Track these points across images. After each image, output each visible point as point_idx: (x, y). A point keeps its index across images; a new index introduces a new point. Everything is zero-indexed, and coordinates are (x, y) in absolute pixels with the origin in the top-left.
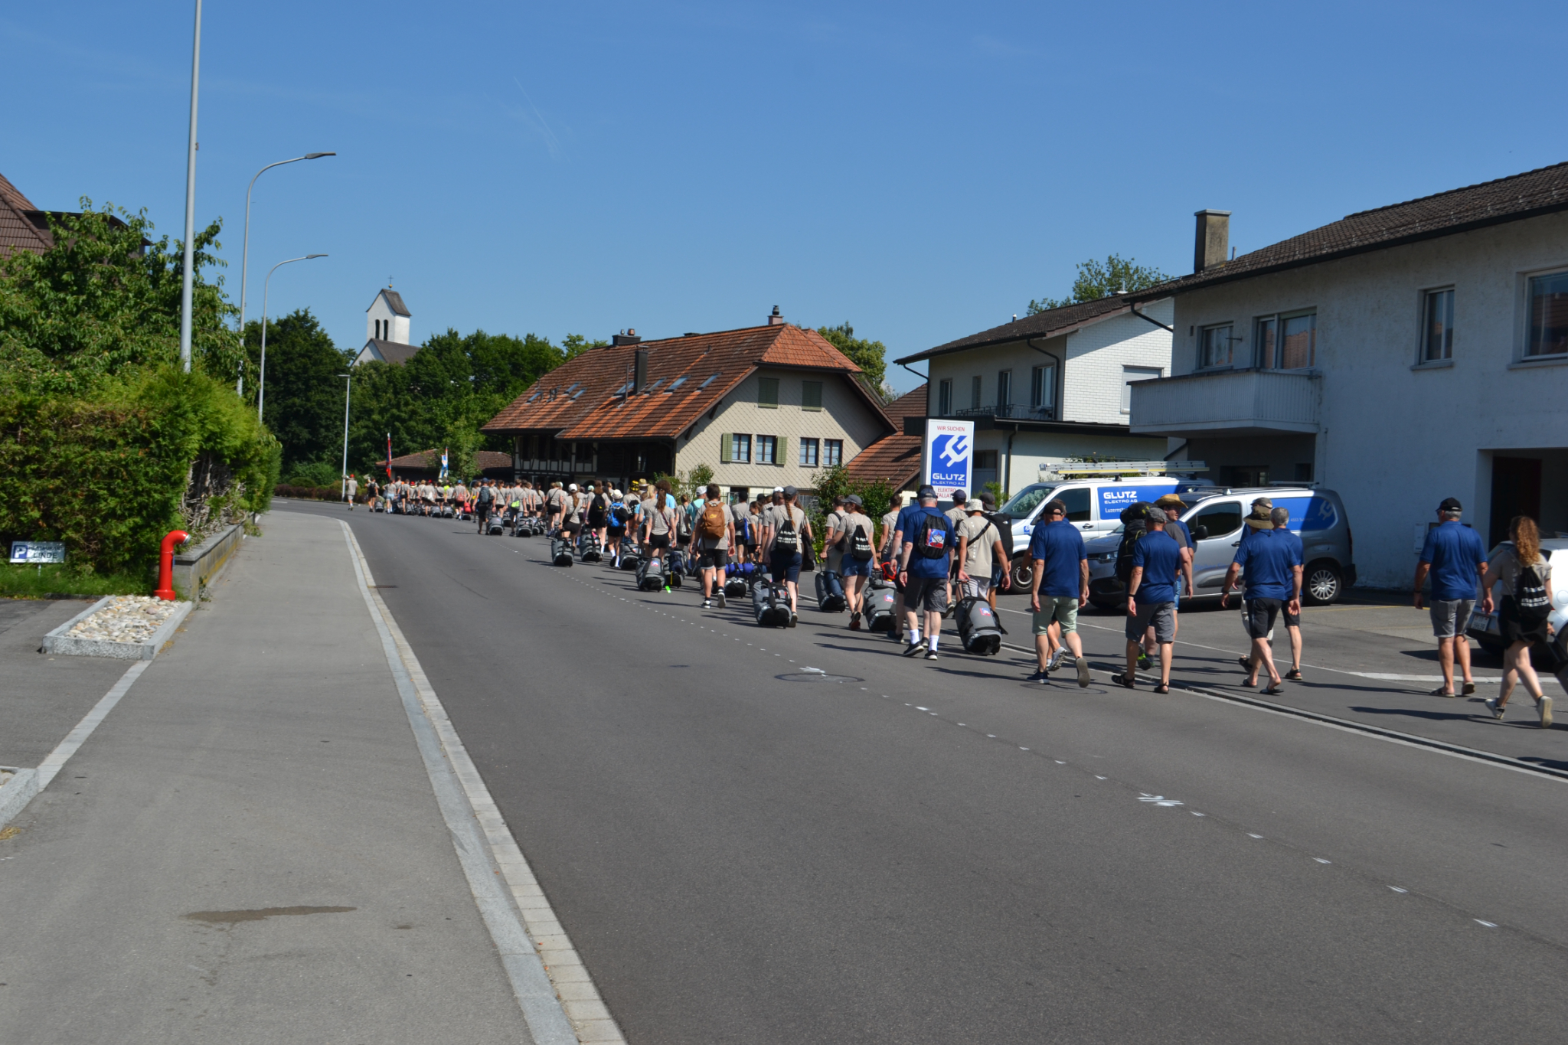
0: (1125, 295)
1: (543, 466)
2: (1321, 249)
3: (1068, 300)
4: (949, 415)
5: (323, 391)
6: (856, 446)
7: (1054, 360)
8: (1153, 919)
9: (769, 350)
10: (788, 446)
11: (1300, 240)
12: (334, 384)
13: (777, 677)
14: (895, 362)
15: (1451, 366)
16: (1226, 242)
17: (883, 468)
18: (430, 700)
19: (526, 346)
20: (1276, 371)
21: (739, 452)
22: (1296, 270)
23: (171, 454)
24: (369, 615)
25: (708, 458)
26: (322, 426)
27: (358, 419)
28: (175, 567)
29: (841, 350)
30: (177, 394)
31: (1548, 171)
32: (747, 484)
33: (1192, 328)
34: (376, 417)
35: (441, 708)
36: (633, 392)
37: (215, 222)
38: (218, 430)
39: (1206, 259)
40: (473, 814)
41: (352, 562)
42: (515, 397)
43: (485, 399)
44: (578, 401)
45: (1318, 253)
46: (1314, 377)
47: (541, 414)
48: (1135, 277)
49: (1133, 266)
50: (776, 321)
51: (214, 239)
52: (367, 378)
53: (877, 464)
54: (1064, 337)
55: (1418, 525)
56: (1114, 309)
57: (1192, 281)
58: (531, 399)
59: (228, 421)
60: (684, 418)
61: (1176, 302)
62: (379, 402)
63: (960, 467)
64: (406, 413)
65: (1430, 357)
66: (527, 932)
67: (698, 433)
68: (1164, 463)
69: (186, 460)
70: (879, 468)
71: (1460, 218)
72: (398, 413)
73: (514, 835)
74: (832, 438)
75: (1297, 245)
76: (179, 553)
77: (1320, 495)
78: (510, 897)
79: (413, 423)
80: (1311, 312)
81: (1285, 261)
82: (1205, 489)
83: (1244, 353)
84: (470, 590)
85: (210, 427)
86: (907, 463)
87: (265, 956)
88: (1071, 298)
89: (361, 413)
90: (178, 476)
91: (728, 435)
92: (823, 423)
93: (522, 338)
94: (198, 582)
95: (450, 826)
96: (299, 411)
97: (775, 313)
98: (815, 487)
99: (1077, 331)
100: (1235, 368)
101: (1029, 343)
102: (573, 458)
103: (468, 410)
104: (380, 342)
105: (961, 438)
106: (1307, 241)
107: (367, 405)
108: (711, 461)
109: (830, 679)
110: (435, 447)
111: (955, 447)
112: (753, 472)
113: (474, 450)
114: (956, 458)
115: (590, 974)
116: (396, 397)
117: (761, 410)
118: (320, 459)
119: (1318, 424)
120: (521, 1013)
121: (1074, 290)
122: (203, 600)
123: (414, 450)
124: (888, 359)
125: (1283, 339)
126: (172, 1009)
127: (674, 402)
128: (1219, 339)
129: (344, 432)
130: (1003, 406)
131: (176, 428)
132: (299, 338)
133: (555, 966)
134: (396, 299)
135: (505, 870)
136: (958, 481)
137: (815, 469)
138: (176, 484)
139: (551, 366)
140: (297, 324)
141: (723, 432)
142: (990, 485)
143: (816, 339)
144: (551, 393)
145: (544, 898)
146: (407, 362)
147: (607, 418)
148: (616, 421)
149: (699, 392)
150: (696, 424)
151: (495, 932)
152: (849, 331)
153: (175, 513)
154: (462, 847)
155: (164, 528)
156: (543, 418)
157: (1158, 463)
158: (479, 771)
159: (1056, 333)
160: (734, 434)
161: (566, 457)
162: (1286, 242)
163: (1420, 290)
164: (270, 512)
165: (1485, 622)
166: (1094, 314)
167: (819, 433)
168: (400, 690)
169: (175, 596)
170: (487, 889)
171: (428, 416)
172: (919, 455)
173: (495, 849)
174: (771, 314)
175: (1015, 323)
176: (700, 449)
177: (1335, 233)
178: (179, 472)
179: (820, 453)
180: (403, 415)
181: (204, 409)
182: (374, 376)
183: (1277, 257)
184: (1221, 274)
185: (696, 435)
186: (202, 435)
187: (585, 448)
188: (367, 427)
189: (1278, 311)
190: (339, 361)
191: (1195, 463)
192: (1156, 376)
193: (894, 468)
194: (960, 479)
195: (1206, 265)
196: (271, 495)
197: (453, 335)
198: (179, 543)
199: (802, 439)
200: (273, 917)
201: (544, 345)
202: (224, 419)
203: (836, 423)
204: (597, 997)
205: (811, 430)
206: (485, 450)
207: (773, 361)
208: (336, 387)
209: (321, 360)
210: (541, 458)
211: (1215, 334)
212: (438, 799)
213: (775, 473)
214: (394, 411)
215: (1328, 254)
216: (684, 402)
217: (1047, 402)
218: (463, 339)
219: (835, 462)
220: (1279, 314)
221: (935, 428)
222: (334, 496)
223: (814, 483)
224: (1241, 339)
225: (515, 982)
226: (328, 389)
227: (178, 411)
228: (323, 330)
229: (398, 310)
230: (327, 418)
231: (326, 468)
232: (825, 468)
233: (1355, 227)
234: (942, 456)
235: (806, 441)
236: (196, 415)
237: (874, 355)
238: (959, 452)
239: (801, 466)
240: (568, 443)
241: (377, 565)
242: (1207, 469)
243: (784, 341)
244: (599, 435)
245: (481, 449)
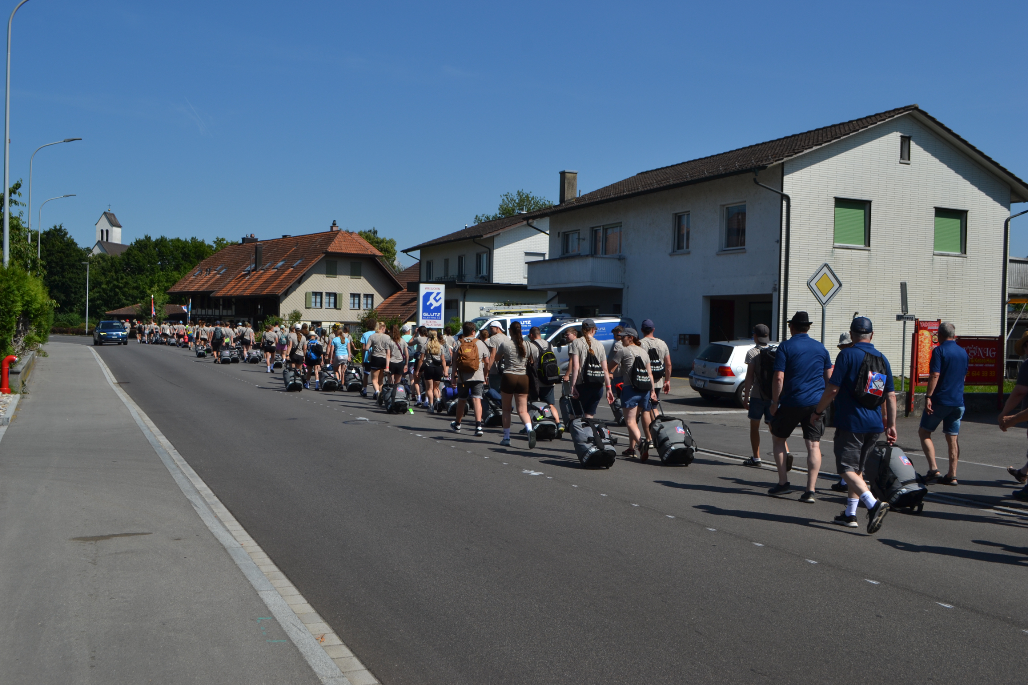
0: (525, 214)
1: (203, 312)
2: (624, 192)
3: (496, 215)
4: (431, 280)
5: (72, 272)
6: (381, 298)
7: (488, 250)
8: (524, 521)
9: (331, 245)
10: (343, 298)
11: (614, 186)
12: (79, 267)
13: (344, 423)
14: (401, 251)
15: (689, 253)
16: (576, 187)
17: (396, 310)
18: (163, 440)
19: (191, 243)
20: (601, 256)
21: (316, 302)
22: (611, 203)
23: (6, 314)
24: (119, 398)
25: (298, 306)
26: (72, 292)
27: (94, 288)
28: (10, 375)
29: (371, 243)
30: (7, 280)
31: (737, 152)
32: (321, 320)
33: (559, 233)
34: (104, 286)
35: (170, 444)
36: (255, 270)
37: (18, 181)
38: (29, 300)
39: (566, 196)
40: (198, 492)
41: (101, 370)
42: (186, 273)
43: (168, 275)
44: (223, 275)
45: (622, 194)
46: (621, 259)
47: (202, 282)
48: (532, 202)
49: (531, 196)
50: (335, 229)
51: (17, 191)
52: (96, 263)
53: (393, 307)
54: (493, 237)
55: (674, 335)
56: (519, 222)
57: (558, 209)
58: (195, 274)
59: (35, 294)
60: (284, 284)
61: (550, 219)
62: (106, 278)
63: (438, 309)
64: (122, 283)
65: (679, 247)
66: (235, 539)
67: (292, 292)
68: (545, 305)
69: (14, 317)
70: (394, 309)
71: (692, 177)
72: (117, 284)
73: (220, 500)
74: (368, 293)
75: (612, 189)
76: (11, 368)
77: (624, 321)
78: (224, 526)
79: (126, 289)
80: (619, 225)
81: (605, 198)
82: (565, 319)
83: (586, 247)
84: (171, 383)
85: (26, 298)
86: (409, 307)
87: (116, 553)
88: (498, 214)
89: (95, 284)
90: (10, 325)
91: (309, 293)
92: (362, 285)
93: (189, 239)
94: (21, 383)
95: (188, 497)
96: (58, 284)
97: (334, 224)
98: (359, 321)
99: (499, 234)
100: (581, 254)
101: (474, 240)
102: (221, 307)
103: (159, 281)
104: (104, 242)
105: (438, 294)
106: (617, 187)
107: (99, 280)
108: (300, 307)
109: (371, 422)
110: (140, 303)
111: (435, 299)
112: (324, 313)
113: (163, 304)
114: (435, 304)
115: (268, 555)
116: (116, 274)
117: (328, 278)
118: (72, 311)
119: (624, 284)
120: (240, 570)
121: (499, 209)
122: (24, 393)
123: (127, 305)
124: (398, 248)
125: (606, 239)
126: (80, 575)
127: (278, 275)
128: (573, 238)
129: (86, 295)
130: (461, 276)
131: (9, 299)
132: (57, 242)
133: (251, 553)
134: (113, 218)
135: (219, 515)
136: (437, 317)
137: (358, 311)
138: (9, 330)
139: (206, 255)
140: (56, 234)
141: (306, 291)
142: (454, 318)
143: (357, 238)
144: (207, 271)
145: (240, 526)
146: (121, 254)
147: (240, 284)
148: (245, 286)
149: (292, 269)
150: (291, 287)
151: (220, 539)
152: (375, 232)
153: (9, 347)
154: (196, 506)
155: (3, 354)
156: (203, 285)
157: (541, 305)
158: (197, 473)
159: (489, 235)
160: (313, 292)
161: (217, 307)
162: (607, 187)
163: (673, 214)
164: (49, 343)
165: (702, 383)
166: (508, 225)
167: (360, 291)
168: (146, 436)
169: (11, 391)
170: (213, 523)
171: (135, 285)
172: (416, 302)
173: (212, 507)
174: (332, 225)
175: (467, 230)
176: (293, 301)
177: (632, 182)
178: (11, 323)
179: (361, 302)
180: (121, 285)
181: (23, 289)
182: (101, 262)
183: (602, 196)
184: (573, 205)
185: (291, 293)
186: (23, 303)
187: (228, 301)
188: (99, 292)
189: (603, 224)
190: (82, 254)
191: (561, 305)
192: (541, 258)
193: (403, 309)
194: (438, 316)
195: (566, 200)
196: (49, 334)
197: (148, 238)
198: (12, 362)
199: (351, 294)
200: (114, 538)
201: (202, 243)
202: (33, 293)
203: (369, 285)
204: (272, 563)
205: (355, 289)
206: (169, 304)
207: (333, 251)
208: (80, 269)
209: (71, 254)
210: (202, 308)
211: (571, 236)
212: (179, 486)
213: (336, 313)
214: (115, 282)
215: (626, 195)
216: (284, 275)
217: (484, 272)
218: (154, 240)
219: (369, 306)
220: (603, 226)
221: (424, 288)
222: (81, 332)
223: (359, 319)
224: (584, 239)
225: (235, 558)
226: (75, 271)
227: (9, 290)
228: (71, 236)
229: (114, 223)
230: (75, 288)
231: (76, 316)
232: (365, 310)
233: (642, 179)
234: (428, 304)
235: (353, 295)
236: (19, 292)
237: (390, 246)
238: (437, 301)
239: (350, 309)
240: (218, 299)
241: (116, 371)
242: (567, 308)
243: (340, 240)
244: (236, 294)
245: (167, 303)
